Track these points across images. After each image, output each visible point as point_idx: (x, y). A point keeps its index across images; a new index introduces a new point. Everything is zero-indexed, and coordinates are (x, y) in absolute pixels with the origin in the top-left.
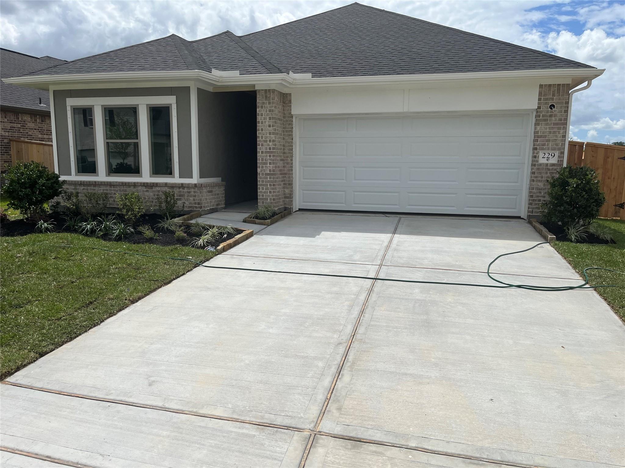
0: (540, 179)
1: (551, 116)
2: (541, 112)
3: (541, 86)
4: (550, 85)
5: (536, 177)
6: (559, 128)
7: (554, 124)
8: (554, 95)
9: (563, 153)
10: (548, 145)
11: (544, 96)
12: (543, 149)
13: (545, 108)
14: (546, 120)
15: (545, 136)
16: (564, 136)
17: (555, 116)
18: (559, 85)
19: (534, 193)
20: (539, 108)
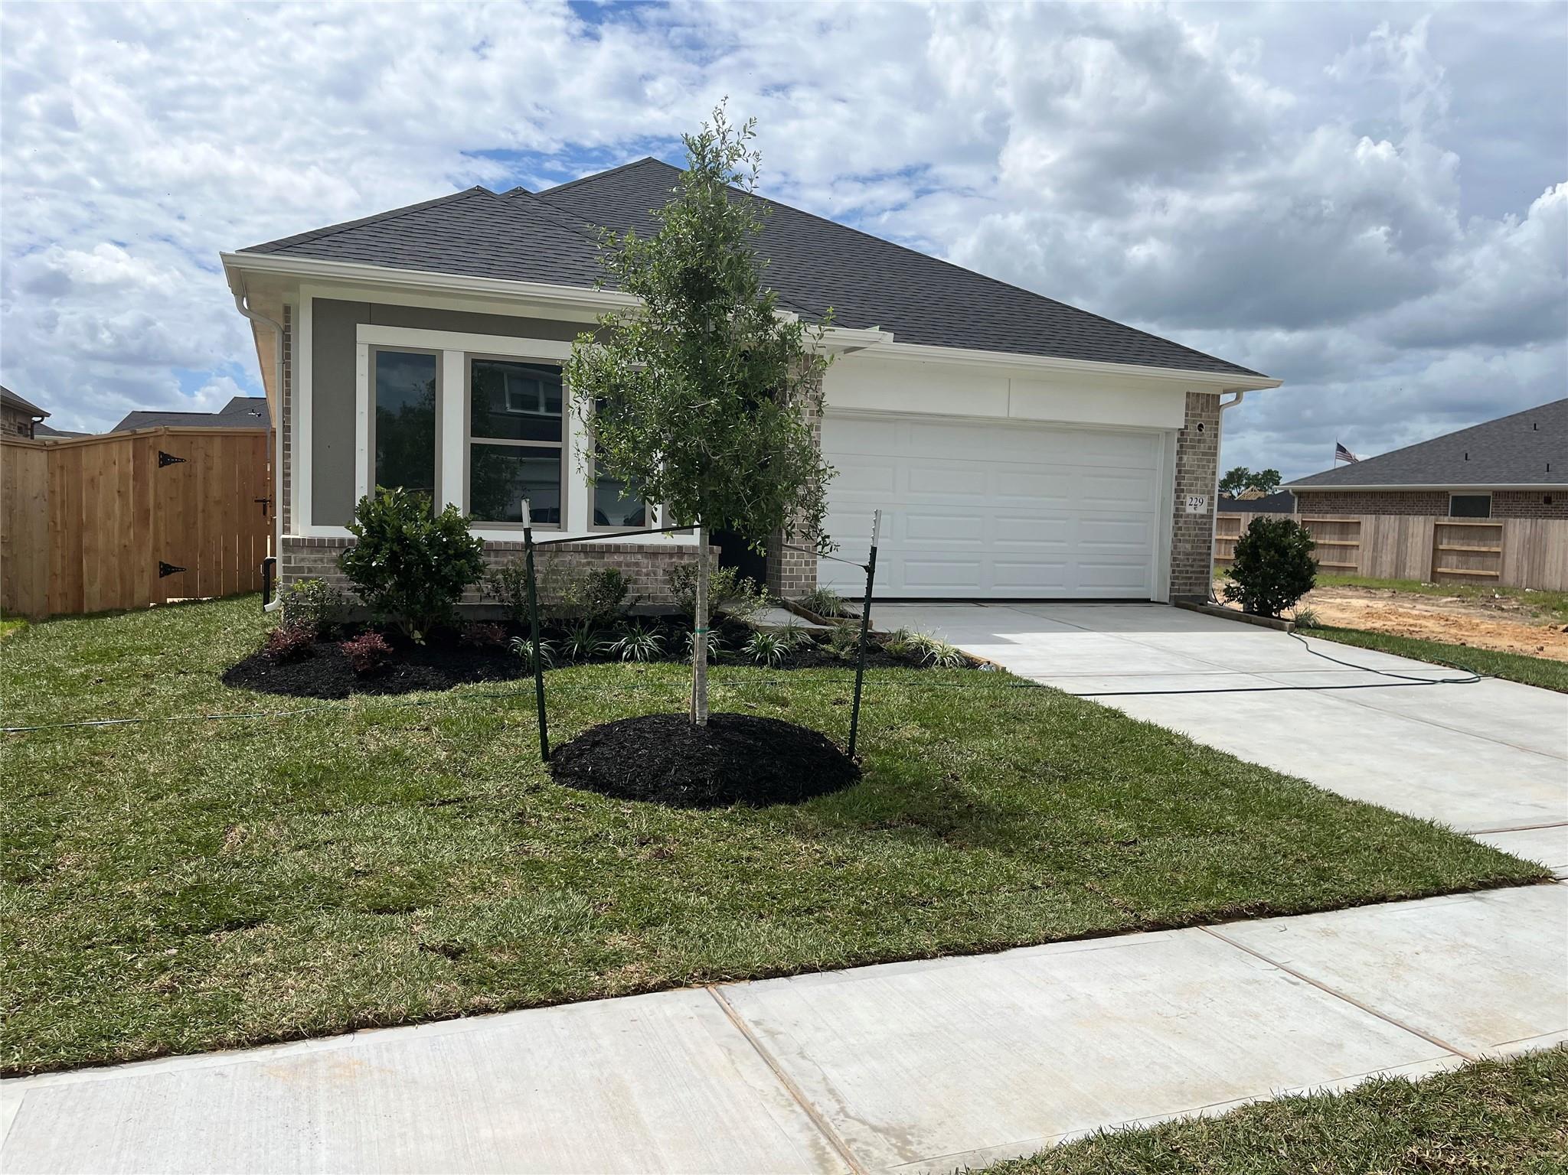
0: (1187, 538)
1: (1199, 441)
2: (1188, 434)
3: (1188, 394)
4: (1198, 394)
5: (1183, 535)
6: (1209, 461)
7: (1204, 454)
8: (1202, 410)
9: (1212, 498)
10: (1196, 484)
11: (1192, 410)
12: (1190, 492)
13: (1193, 429)
14: (1193, 447)
15: (1193, 472)
16: (1214, 473)
17: (1204, 441)
18: (1208, 395)
19: (1181, 560)
20: (1186, 427)
